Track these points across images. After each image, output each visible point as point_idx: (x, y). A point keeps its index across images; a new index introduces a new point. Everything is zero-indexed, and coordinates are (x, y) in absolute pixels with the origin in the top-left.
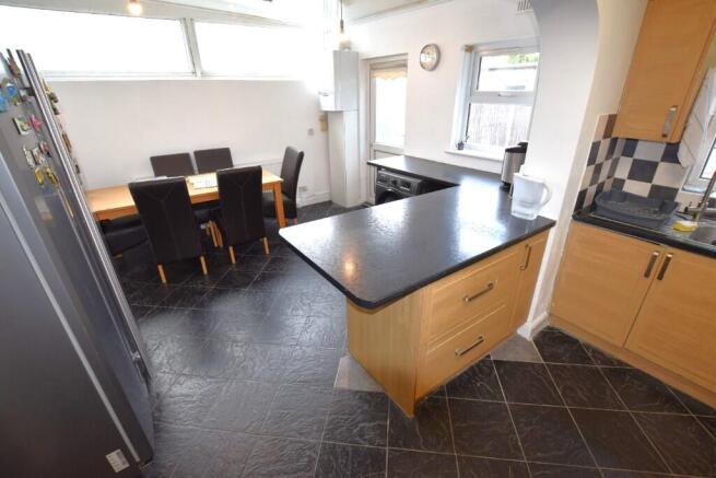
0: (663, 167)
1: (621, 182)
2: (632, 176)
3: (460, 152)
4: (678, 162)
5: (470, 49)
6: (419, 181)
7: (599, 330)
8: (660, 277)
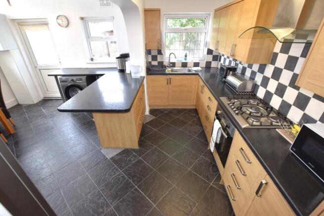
0: (159, 56)
1: (150, 62)
2: (153, 60)
3: (93, 62)
4: (162, 54)
5: (82, 19)
6: (85, 77)
7: (163, 103)
8: (170, 83)
